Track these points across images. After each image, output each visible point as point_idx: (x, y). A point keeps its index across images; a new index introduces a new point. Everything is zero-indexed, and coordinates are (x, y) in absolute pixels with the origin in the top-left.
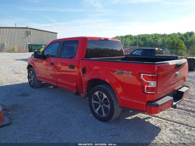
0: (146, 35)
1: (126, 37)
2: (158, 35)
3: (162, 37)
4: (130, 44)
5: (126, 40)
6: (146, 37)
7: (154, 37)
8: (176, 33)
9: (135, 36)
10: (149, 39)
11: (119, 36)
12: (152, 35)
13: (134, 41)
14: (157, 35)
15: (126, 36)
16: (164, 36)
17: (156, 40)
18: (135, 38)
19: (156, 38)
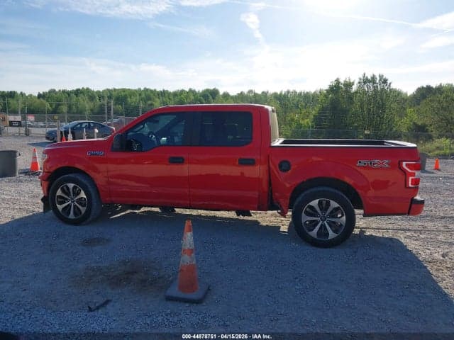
0: (124, 90)
1: (78, 92)
2: (151, 91)
3: (161, 98)
4: (92, 110)
5: (77, 101)
6: (126, 95)
7: (143, 96)
8: (187, 90)
9: (98, 92)
10: (134, 100)
11: (57, 90)
12: (139, 92)
13: (99, 103)
14: (149, 92)
15: (78, 90)
16: (163, 94)
17: (149, 102)
18: (100, 95)
19: (149, 98)
